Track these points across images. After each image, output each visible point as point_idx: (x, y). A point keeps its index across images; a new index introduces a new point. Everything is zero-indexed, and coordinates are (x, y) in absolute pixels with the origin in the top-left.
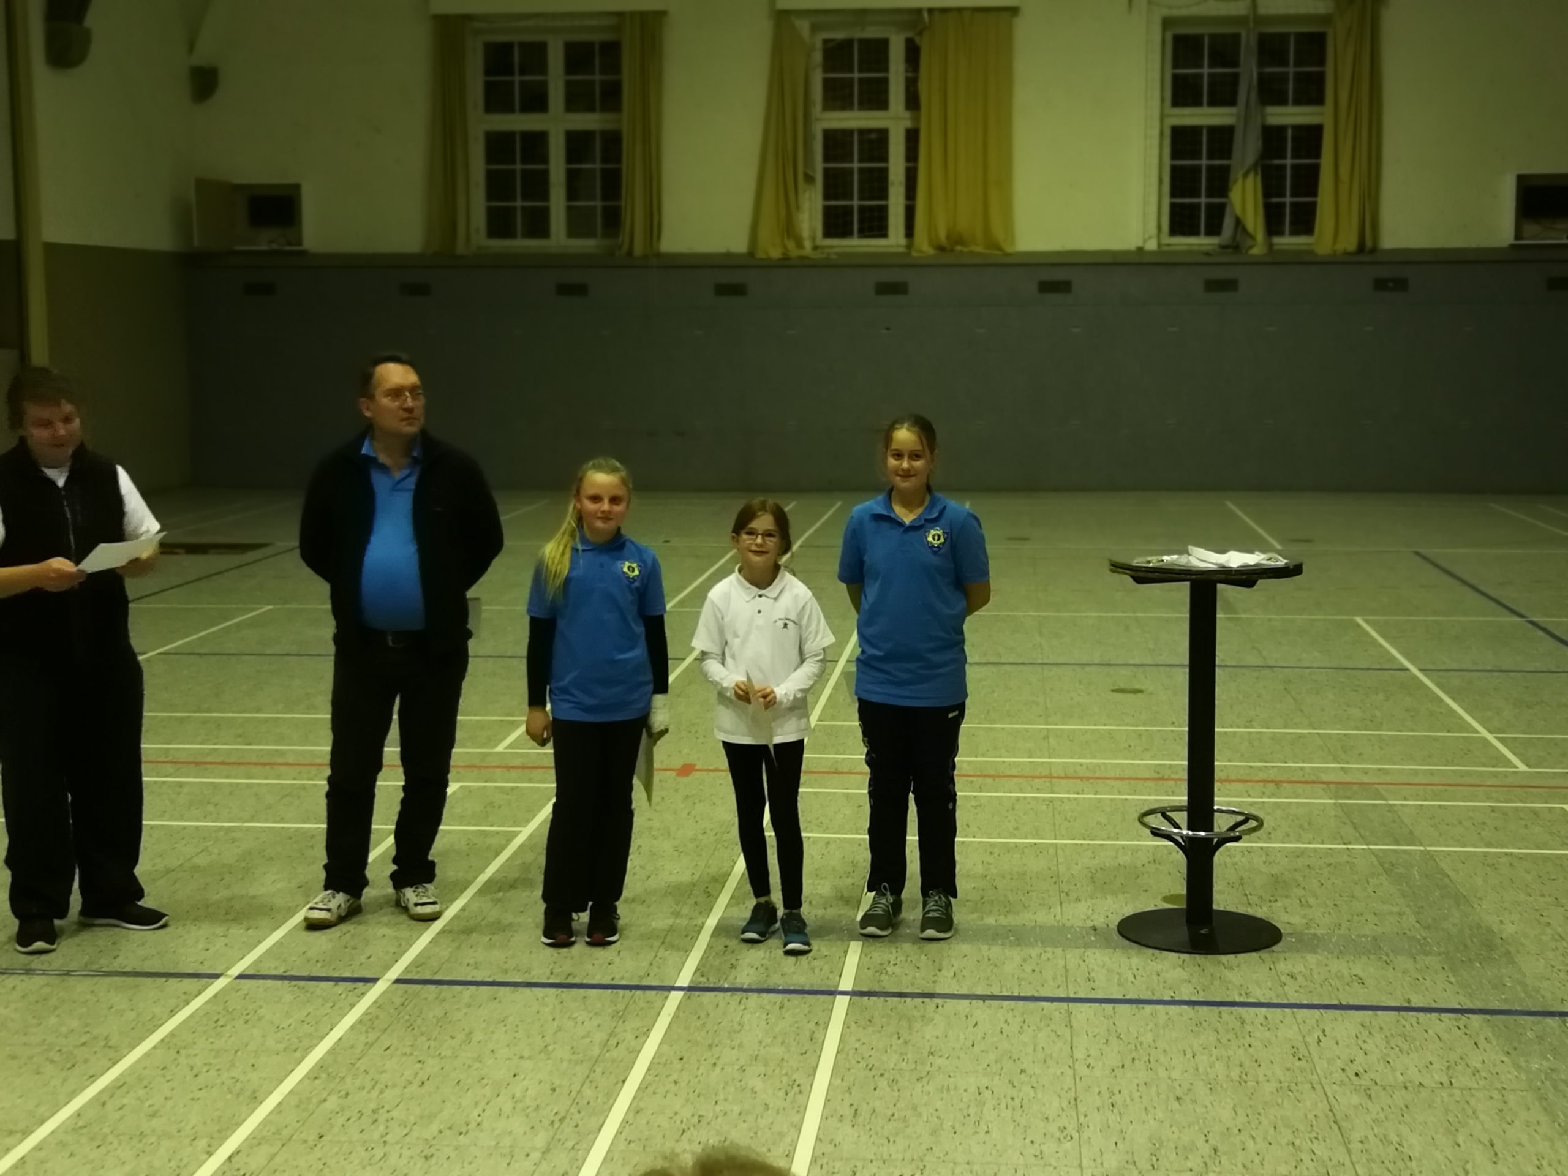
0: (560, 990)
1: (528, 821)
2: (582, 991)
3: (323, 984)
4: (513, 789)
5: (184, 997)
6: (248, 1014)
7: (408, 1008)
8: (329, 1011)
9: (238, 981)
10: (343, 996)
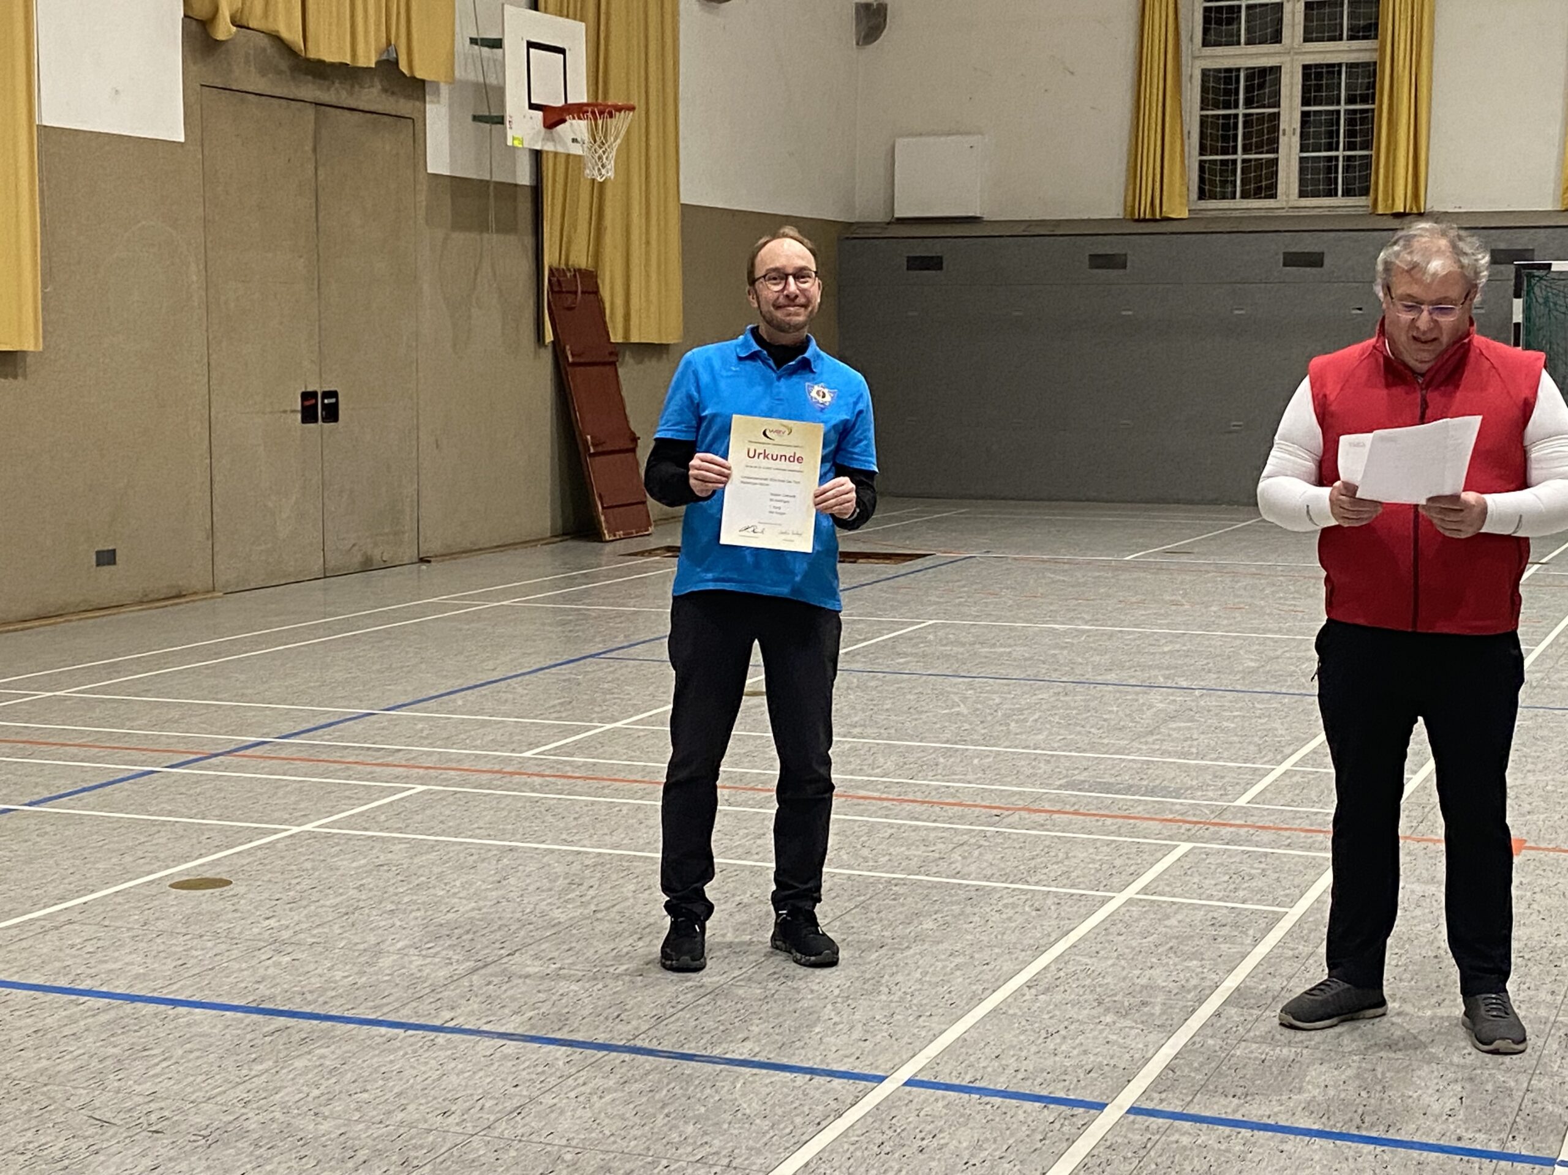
0: (1379, 1149)
1: (1293, 903)
2: (1415, 1153)
3: (1028, 1105)
4: (1266, 855)
5: (834, 1105)
6: (923, 1139)
7: (1152, 1153)
8: (1039, 1145)
9: (908, 1089)
10: (1057, 1125)
